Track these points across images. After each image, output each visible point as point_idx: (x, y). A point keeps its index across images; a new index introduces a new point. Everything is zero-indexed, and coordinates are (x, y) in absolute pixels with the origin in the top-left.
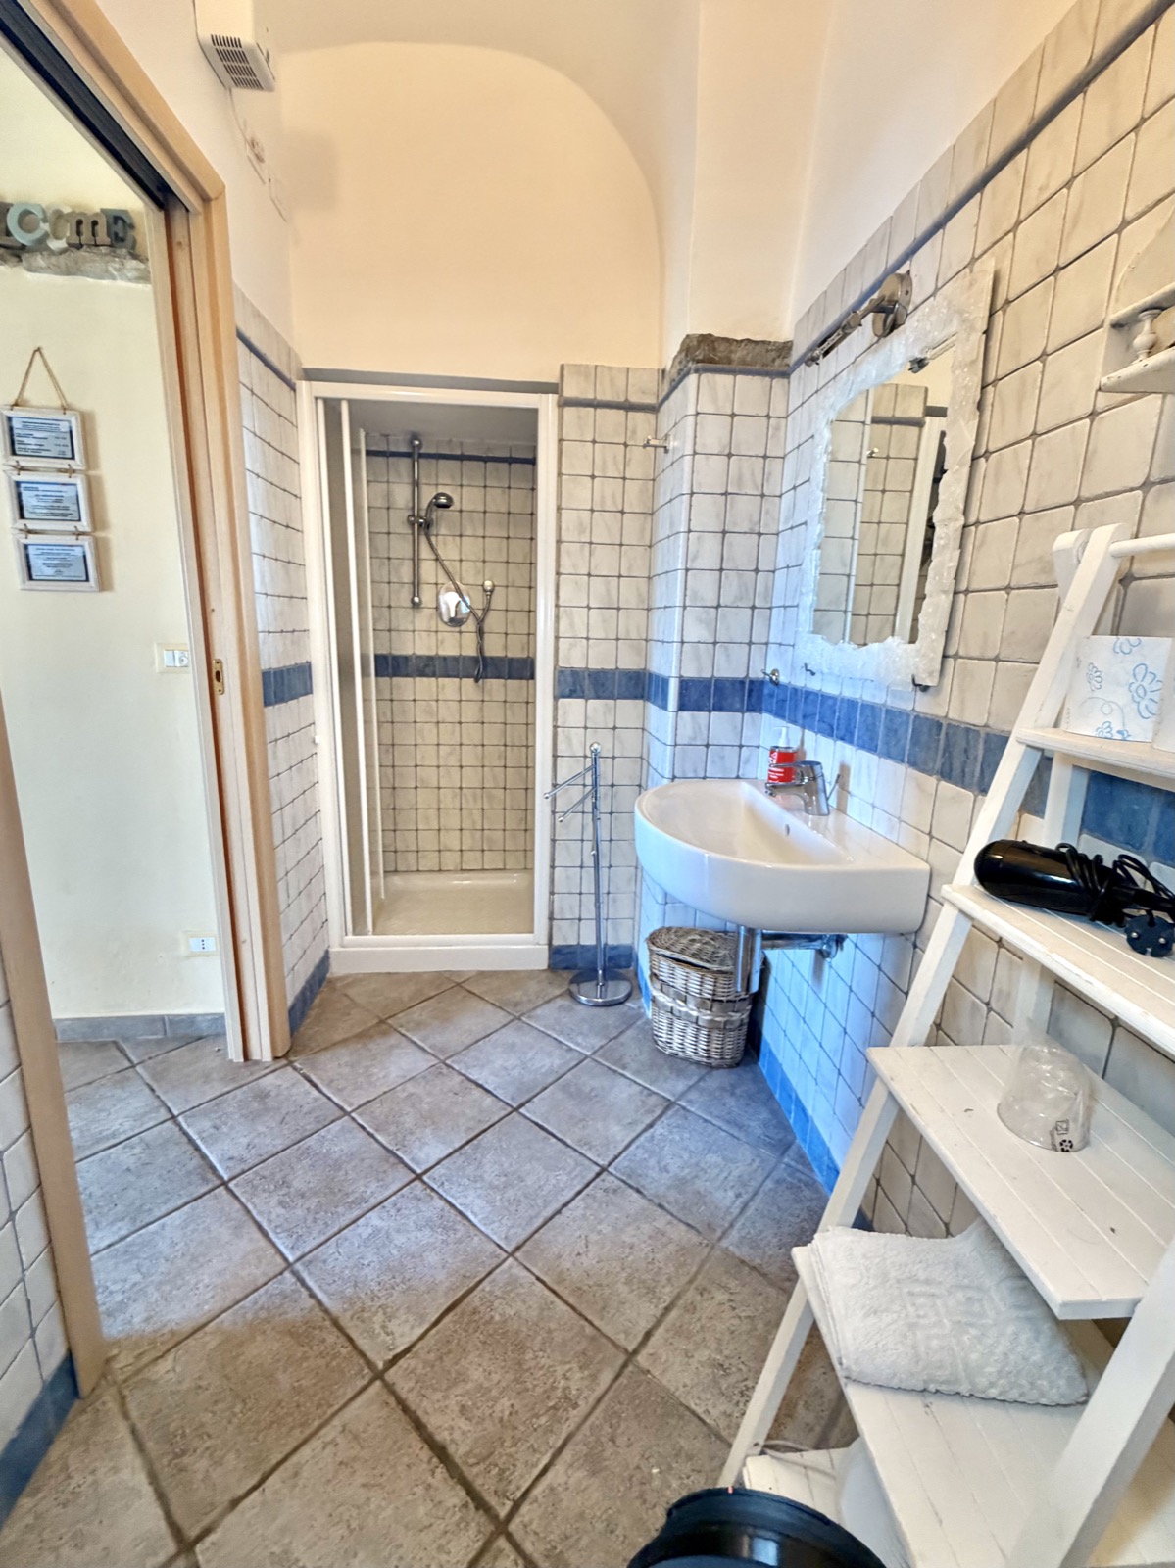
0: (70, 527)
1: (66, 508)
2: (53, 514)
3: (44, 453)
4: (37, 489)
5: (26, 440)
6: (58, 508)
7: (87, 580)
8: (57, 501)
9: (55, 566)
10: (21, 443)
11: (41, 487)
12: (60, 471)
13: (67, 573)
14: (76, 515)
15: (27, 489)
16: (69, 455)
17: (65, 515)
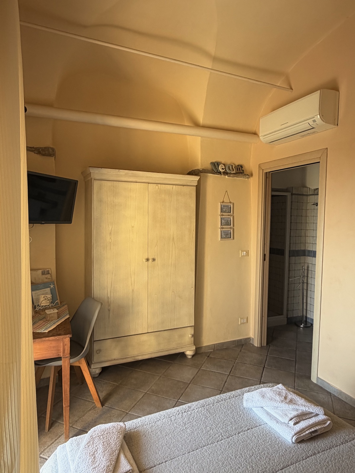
0: (229, 227)
1: (229, 223)
2: (226, 224)
3: (226, 212)
4: (224, 219)
5: (223, 209)
6: (227, 223)
7: (231, 238)
8: (227, 221)
9: (226, 235)
10: (223, 210)
11: (225, 219)
12: (228, 215)
13: (228, 236)
14: (230, 224)
15: (223, 219)
16: (230, 212)
17: (228, 224)
